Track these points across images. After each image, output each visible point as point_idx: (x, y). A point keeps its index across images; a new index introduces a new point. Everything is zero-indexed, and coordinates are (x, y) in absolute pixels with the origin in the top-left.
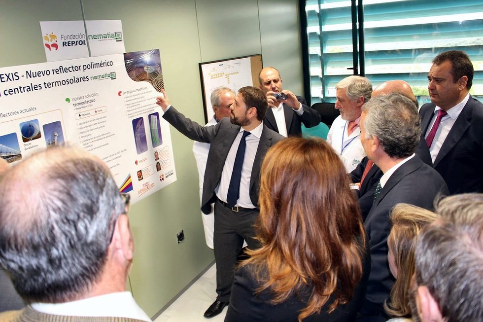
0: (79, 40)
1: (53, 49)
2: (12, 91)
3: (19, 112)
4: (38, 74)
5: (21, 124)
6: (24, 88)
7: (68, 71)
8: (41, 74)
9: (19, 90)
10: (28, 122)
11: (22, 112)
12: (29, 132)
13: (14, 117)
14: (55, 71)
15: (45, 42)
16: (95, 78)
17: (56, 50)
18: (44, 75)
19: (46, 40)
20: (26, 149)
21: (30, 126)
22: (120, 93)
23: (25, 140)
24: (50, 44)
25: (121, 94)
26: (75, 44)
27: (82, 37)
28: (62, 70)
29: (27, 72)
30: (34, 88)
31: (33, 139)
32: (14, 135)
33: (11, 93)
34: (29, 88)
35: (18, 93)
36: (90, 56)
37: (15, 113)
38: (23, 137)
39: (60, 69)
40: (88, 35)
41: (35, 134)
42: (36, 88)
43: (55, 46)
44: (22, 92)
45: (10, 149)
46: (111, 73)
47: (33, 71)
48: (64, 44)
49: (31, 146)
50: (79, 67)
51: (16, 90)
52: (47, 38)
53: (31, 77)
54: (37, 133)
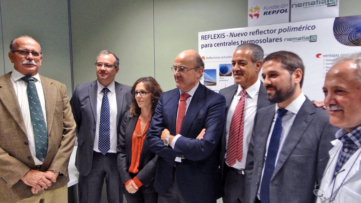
0: (281, 9)
1: (255, 18)
2: (219, 45)
3: (221, 57)
4: (238, 35)
5: (220, 65)
6: (227, 43)
7: (263, 33)
8: (240, 35)
9: (224, 44)
10: (225, 64)
11: (222, 58)
12: (225, 71)
13: (217, 60)
14: (251, 33)
15: (249, 13)
16: (290, 40)
17: (257, 18)
18: (242, 36)
19: (250, 11)
20: (220, 81)
21: (226, 67)
22: (318, 56)
23: (220, 75)
24: (253, 14)
25: (320, 56)
26: (276, 12)
27: (285, 6)
28: (257, 32)
29: (231, 33)
30: (234, 44)
31: (226, 76)
32: (214, 71)
33: (218, 45)
34: (230, 43)
35: (223, 46)
36: (290, 21)
37: (218, 58)
38: (220, 73)
39: (256, 32)
40: (292, 4)
41: (228, 73)
42: (235, 44)
43: (257, 15)
44: (225, 46)
45: (211, 78)
46: (310, 36)
47: (235, 33)
48: (265, 13)
49: (224, 79)
50: (275, 30)
51: (222, 44)
52: (251, 10)
53: (232, 36)
54: (230, 73)
